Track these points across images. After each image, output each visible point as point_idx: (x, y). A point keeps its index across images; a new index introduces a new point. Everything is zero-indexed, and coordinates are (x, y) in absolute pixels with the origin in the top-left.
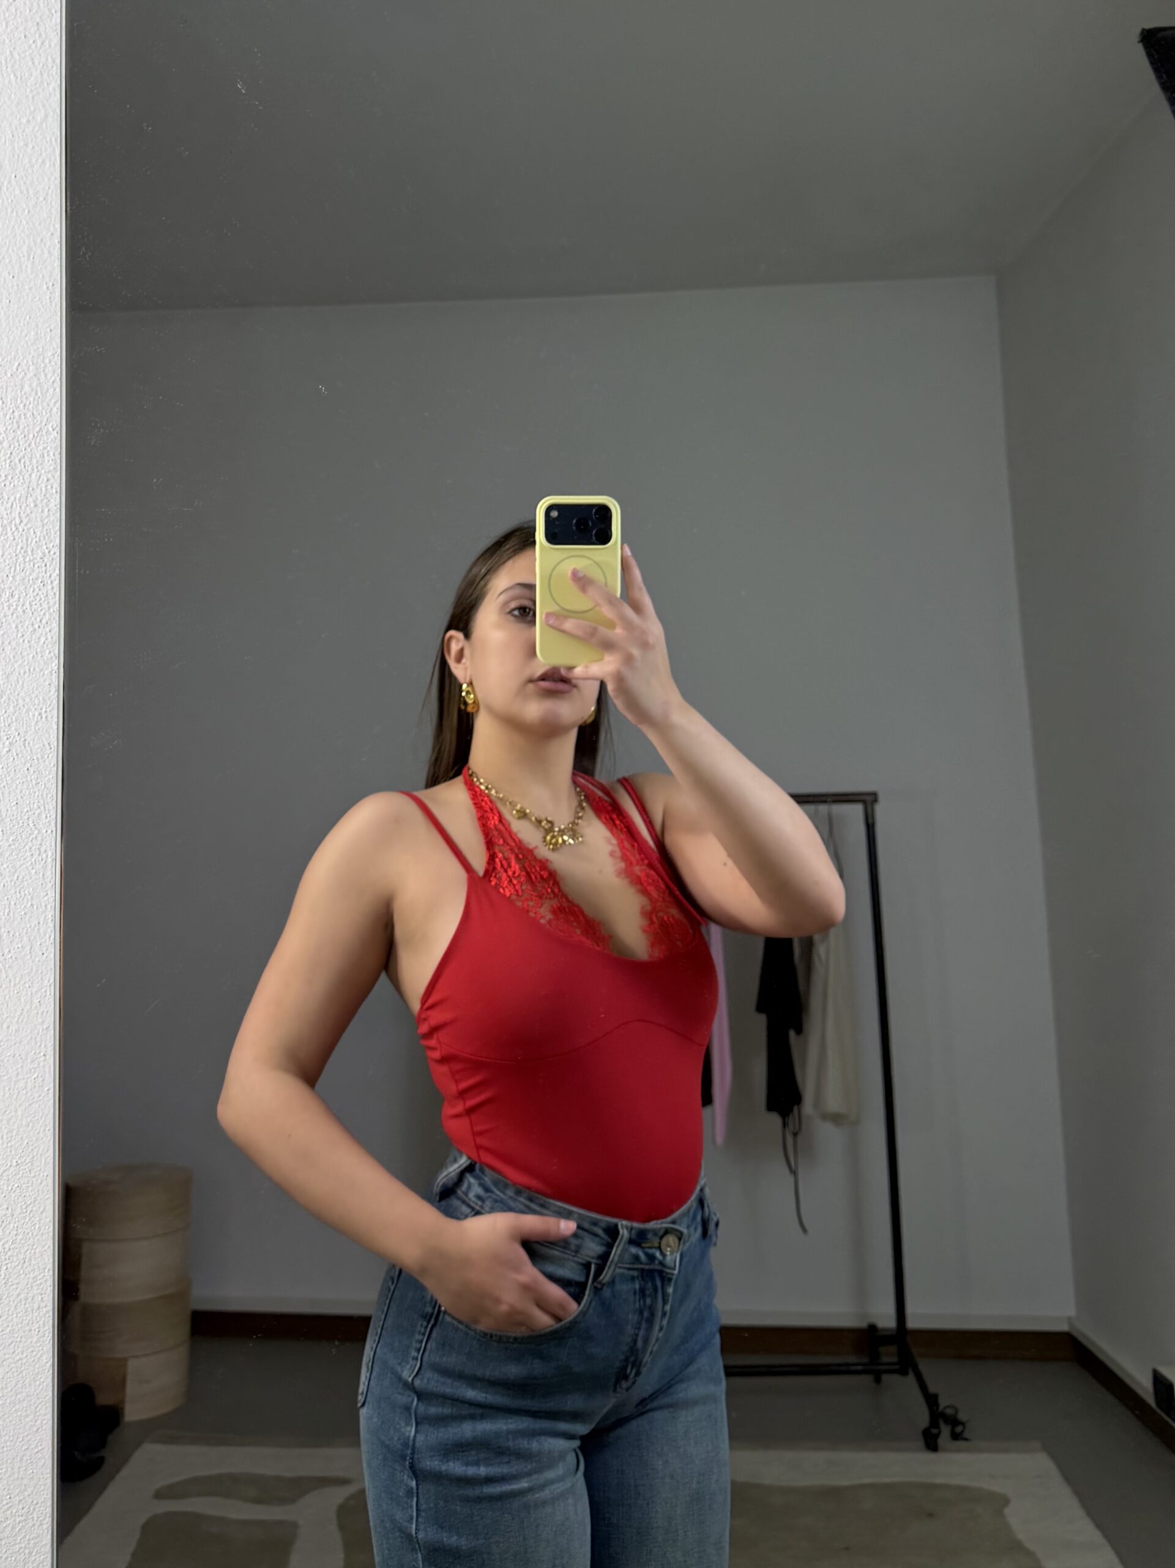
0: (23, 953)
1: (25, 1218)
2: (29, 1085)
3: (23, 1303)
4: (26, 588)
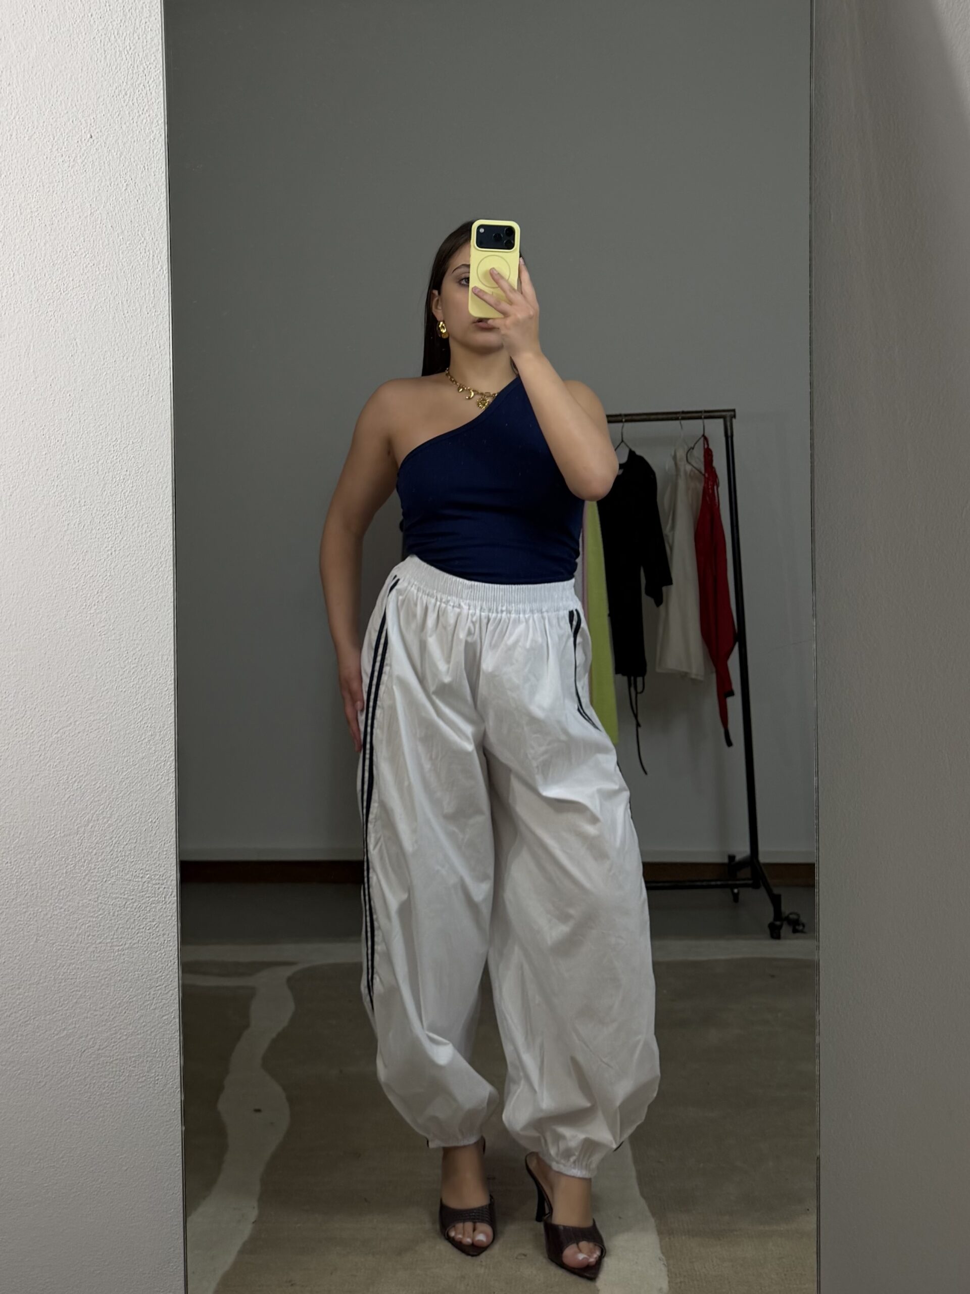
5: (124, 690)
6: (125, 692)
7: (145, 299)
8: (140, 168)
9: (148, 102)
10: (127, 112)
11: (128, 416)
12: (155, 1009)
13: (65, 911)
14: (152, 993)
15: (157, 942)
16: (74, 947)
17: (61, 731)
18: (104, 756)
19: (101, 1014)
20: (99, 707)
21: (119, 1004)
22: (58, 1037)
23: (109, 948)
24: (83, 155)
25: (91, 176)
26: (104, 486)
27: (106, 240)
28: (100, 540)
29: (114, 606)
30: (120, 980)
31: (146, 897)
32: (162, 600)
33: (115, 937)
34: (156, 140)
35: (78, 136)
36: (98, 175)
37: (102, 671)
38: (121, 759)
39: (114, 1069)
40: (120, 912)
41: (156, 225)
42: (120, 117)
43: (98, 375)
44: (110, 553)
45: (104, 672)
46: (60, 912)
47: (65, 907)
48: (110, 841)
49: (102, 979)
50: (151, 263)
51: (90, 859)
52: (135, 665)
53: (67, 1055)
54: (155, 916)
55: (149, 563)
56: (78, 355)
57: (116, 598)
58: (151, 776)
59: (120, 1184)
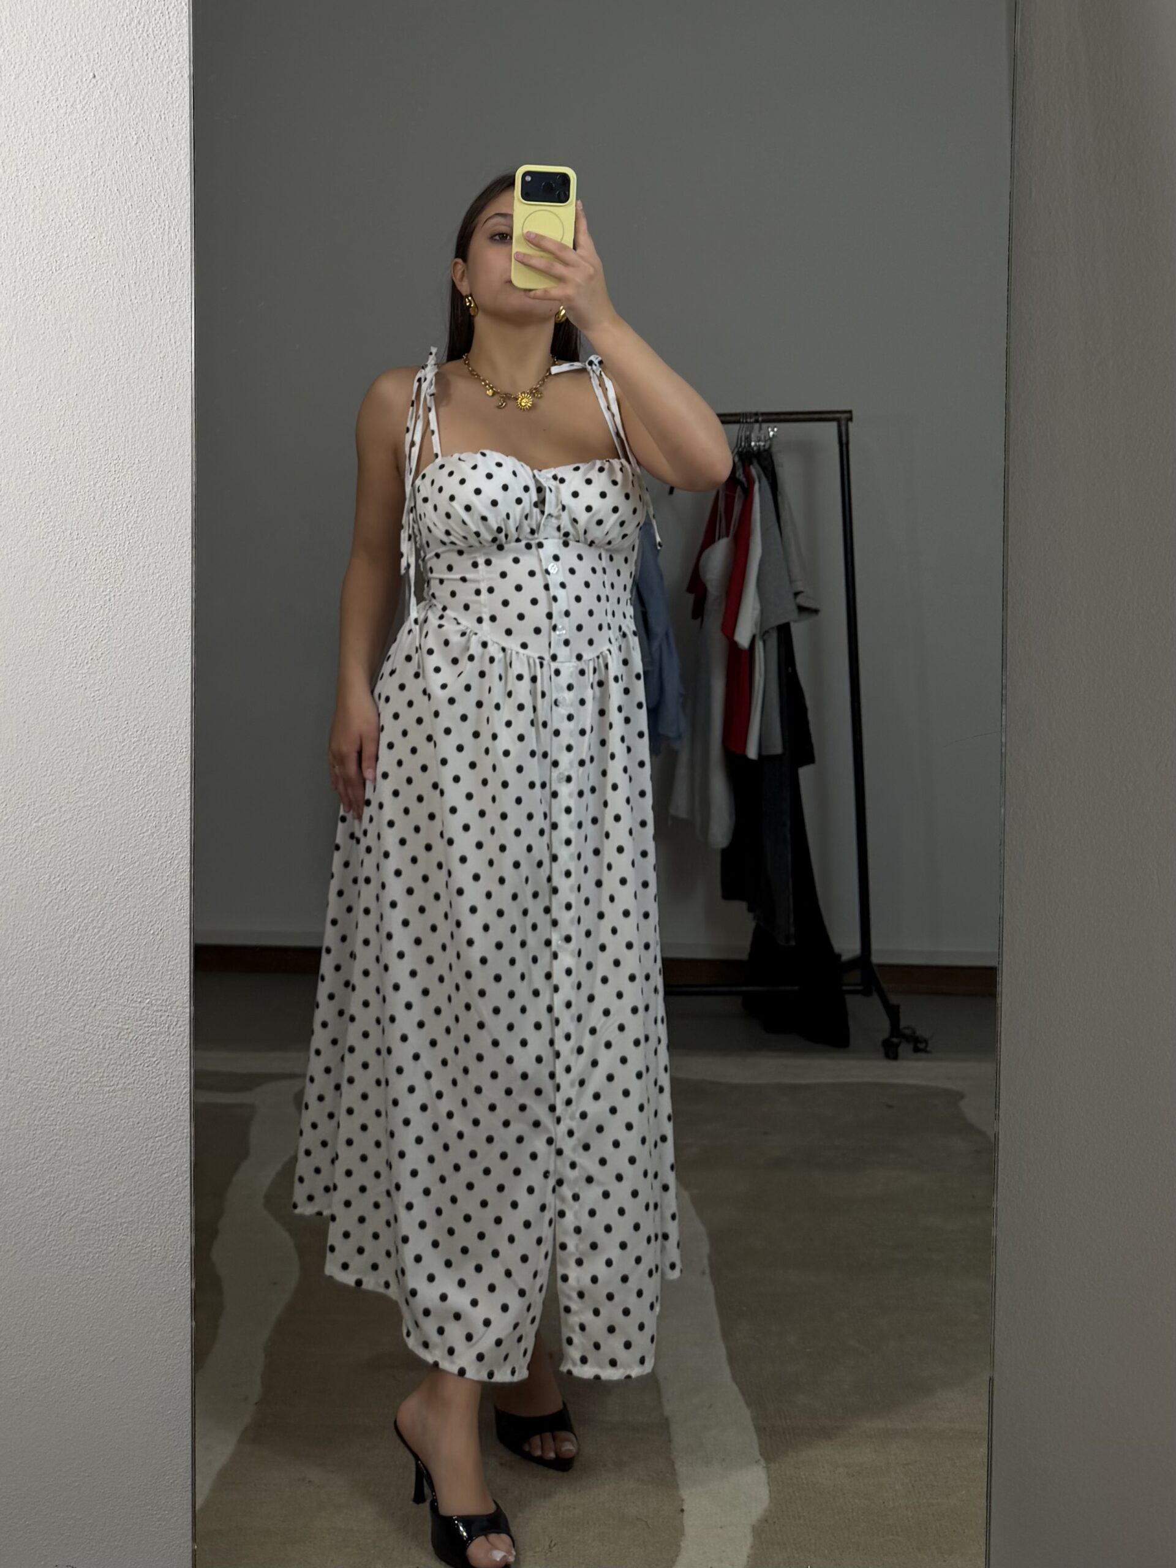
0: (146, 300)
1: (144, 503)
2: (150, 401)
3: (141, 570)
4: (149, 18)
5: (123, 769)
6: (124, 771)
7: (158, 281)
8: (155, 116)
9: (167, 33)
10: (140, 47)
11: (133, 429)
12: (154, 1165)
13: (43, 1042)
14: (150, 1145)
15: (157, 1082)
16: (54, 1086)
17: (44, 818)
18: (95, 851)
19: (86, 1168)
20: (90, 790)
21: (109, 1157)
22: (30, 1196)
23: (97, 1089)
24: (84, 99)
25: (93, 125)
26: (102, 516)
27: (110, 207)
28: (96, 582)
29: (111, 665)
30: (110, 1128)
31: (145, 1027)
32: (172, 659)
33: (106, 1075)
34: (176, 82)
35: (77, 75)
36: (102, 124)
37: (95, 746)
38: (116, 855)
39: (101, 1238)
40: (112, 1045)
41: (174, 189)
42: (131, 52)
43: (97, 377)
44: (108, 598)
45: (98, 747)
46: (36, 1044)
47: (45, 1037)
48: (101, 957)
49: (88, 1127)
50: (166, 237)
51: (75, 978)
52: (137, 739)
53: (42, 1218)
54: (156, 1050)
55: (157, 612)
56: (73, 352)
57: (114, 656)
58: (154, 876)
59: (106, 1378)
